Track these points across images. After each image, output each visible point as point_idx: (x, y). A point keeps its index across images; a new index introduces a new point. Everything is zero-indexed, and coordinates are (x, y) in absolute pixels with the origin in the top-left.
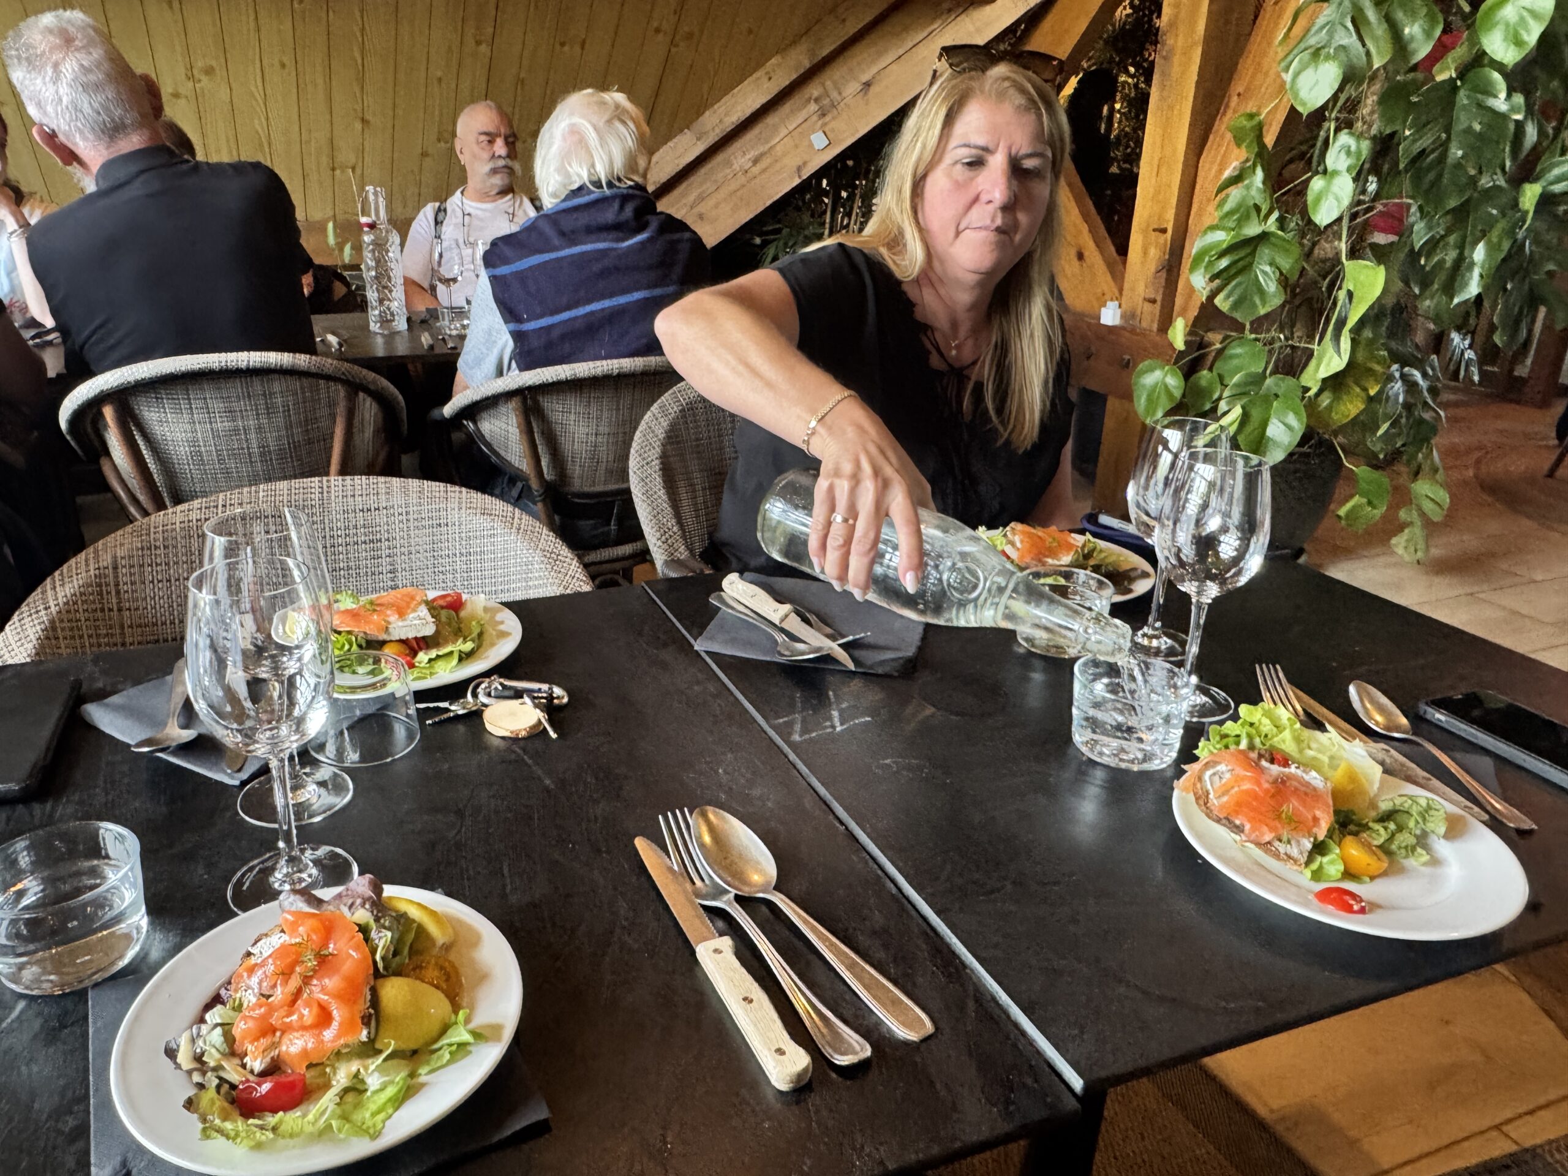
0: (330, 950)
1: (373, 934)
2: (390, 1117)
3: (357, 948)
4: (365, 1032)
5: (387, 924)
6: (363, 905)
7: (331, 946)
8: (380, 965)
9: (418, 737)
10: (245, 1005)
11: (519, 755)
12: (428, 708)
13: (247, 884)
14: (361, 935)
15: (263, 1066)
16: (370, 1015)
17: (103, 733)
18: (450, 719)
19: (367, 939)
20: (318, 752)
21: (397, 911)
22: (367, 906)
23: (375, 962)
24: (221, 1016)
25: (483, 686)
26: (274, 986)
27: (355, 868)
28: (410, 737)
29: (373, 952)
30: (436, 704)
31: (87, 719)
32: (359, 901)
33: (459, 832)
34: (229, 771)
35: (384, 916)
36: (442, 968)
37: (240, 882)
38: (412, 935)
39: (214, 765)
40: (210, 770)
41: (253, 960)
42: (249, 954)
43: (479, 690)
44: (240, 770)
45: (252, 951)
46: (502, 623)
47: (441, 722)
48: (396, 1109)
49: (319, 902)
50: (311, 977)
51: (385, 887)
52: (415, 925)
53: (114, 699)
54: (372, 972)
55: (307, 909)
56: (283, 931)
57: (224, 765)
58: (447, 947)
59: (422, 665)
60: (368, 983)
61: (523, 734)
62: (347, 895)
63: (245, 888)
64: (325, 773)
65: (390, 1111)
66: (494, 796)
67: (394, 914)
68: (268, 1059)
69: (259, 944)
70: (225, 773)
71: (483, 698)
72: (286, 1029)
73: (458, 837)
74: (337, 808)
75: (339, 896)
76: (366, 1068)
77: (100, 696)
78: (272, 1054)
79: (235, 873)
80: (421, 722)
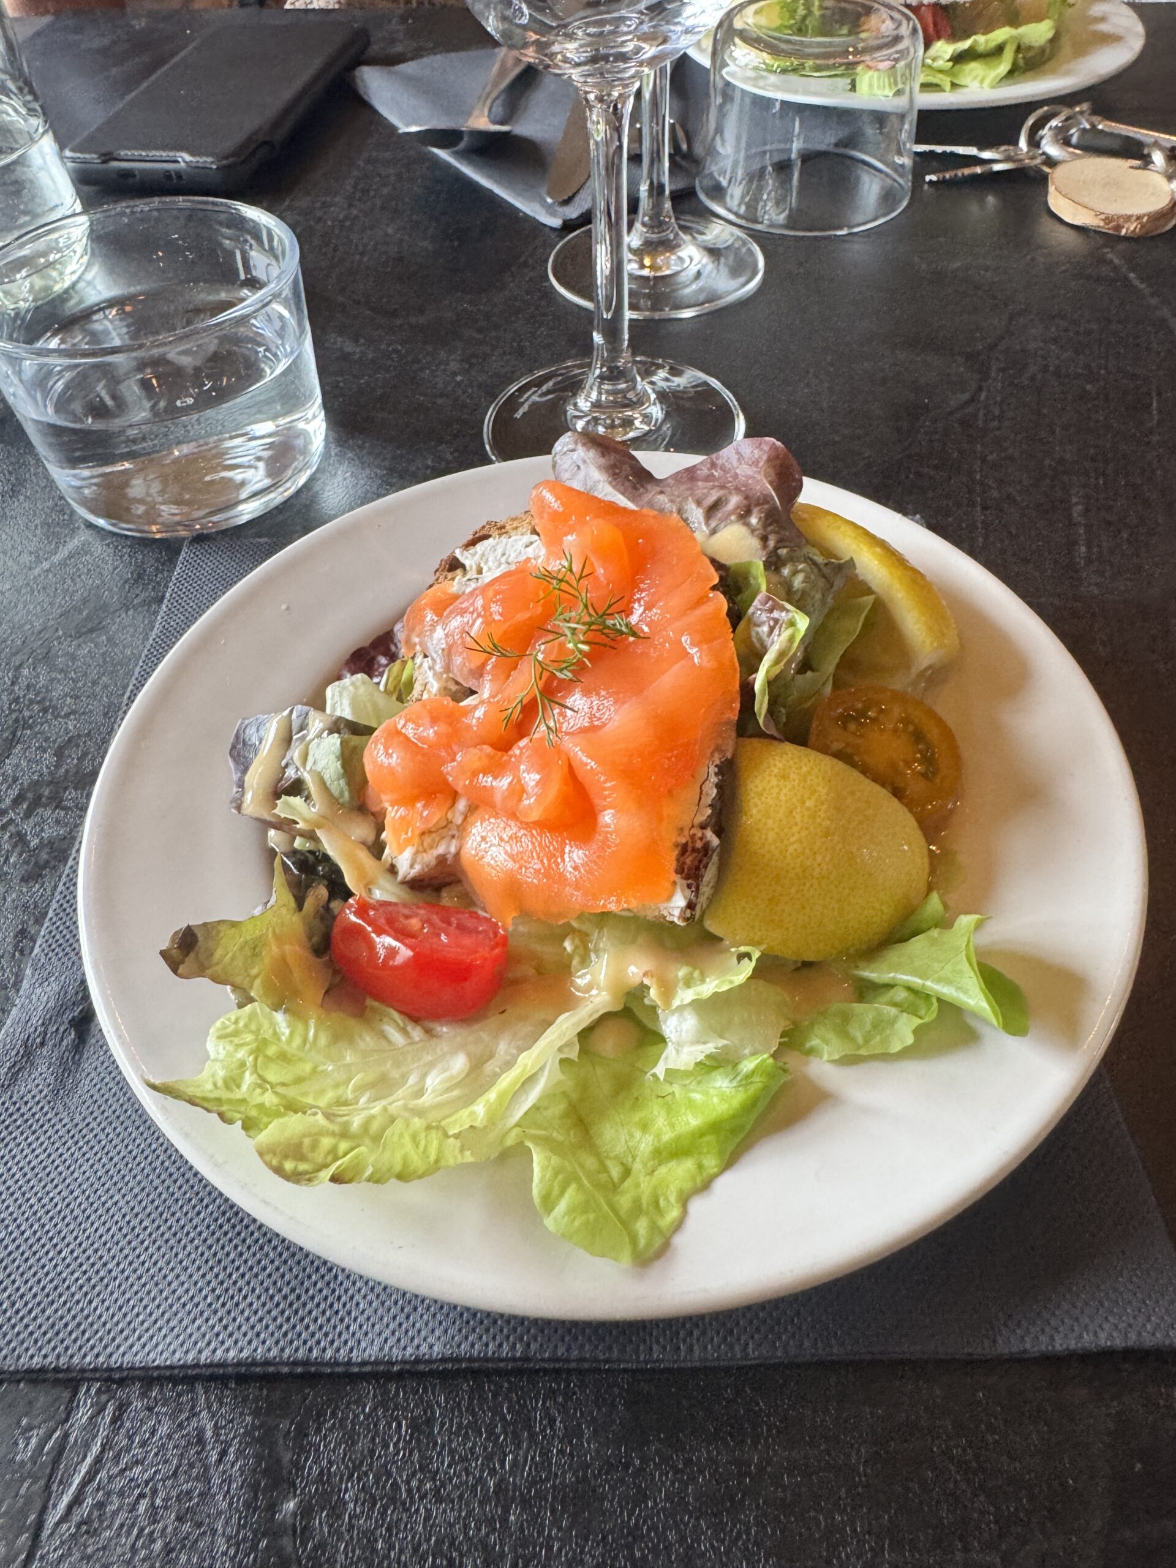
0: (634, 619)
1: (757, 609)
2: (705, 1186)
3: (704, 638)
4: (679, 901)
5: (798, 582)
6: (744, 515)
7: (638, 610)
8: (761, 705)
9: (905, 203)
10: (416, 693)
11: (1115, 268)
12: (932, 152)
13: (525, 408)
14: (721, 602)
15: (418, 868)
16: (706, 849)
17: (375, 112)
18: (975, 177)
19: (736, 616)
20: (712, 198)
21: (828, 553)
22: (754, 520)
23: (747, 692)
24: (354, 704)
25: (1054, 123)
26: (479, 672)
27: (741, 425)
28: (888, 198)
29: (751, 658)
30: (948, 149)
31: (362, 92)
32: (734, 500)
33: (973, 399)
34: (549, 200)
35: (791, 559)
36: (918, 736)
37: (512, 403)
38: (855, 626)
39: (528, 191)
40: (518, 194)
41: (457, 584)
42: (454, 565)
43: (1045, 131)
44: (567, 202)
45: (462, 559)
46: (1103, 19)
47: (954, 183)
48: (730, 1162)
49: (641, 478)
50: (567, 687)
51: (807, 481)
52: (869, 599)
53: (408, 68)
54: (734, 716)
55: (608, 492)
56: (534, 532)
57: (543, 191)
58: (937, 675)
59: (940, 63)
60: (718, 749)
61: (1130, 228)
62: (709, 478)
63: (518, 415)
64: (718, 233)
65: (711, 1163)
66: (1055, 340)
67: (820, 559)
68: (430, 858)
69: (480, 547)
70: (543, 203)
71: (1051, 149)
72: (481, 803)
73: (970, 410)
74: (721, 303)
75: (690, 474)
76: (668, 992)
77: (389, 61)
78: (441, 850)
79: (511, 381)
80: (918, 174)
